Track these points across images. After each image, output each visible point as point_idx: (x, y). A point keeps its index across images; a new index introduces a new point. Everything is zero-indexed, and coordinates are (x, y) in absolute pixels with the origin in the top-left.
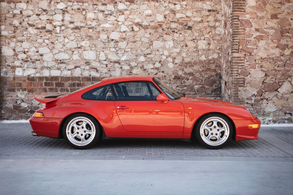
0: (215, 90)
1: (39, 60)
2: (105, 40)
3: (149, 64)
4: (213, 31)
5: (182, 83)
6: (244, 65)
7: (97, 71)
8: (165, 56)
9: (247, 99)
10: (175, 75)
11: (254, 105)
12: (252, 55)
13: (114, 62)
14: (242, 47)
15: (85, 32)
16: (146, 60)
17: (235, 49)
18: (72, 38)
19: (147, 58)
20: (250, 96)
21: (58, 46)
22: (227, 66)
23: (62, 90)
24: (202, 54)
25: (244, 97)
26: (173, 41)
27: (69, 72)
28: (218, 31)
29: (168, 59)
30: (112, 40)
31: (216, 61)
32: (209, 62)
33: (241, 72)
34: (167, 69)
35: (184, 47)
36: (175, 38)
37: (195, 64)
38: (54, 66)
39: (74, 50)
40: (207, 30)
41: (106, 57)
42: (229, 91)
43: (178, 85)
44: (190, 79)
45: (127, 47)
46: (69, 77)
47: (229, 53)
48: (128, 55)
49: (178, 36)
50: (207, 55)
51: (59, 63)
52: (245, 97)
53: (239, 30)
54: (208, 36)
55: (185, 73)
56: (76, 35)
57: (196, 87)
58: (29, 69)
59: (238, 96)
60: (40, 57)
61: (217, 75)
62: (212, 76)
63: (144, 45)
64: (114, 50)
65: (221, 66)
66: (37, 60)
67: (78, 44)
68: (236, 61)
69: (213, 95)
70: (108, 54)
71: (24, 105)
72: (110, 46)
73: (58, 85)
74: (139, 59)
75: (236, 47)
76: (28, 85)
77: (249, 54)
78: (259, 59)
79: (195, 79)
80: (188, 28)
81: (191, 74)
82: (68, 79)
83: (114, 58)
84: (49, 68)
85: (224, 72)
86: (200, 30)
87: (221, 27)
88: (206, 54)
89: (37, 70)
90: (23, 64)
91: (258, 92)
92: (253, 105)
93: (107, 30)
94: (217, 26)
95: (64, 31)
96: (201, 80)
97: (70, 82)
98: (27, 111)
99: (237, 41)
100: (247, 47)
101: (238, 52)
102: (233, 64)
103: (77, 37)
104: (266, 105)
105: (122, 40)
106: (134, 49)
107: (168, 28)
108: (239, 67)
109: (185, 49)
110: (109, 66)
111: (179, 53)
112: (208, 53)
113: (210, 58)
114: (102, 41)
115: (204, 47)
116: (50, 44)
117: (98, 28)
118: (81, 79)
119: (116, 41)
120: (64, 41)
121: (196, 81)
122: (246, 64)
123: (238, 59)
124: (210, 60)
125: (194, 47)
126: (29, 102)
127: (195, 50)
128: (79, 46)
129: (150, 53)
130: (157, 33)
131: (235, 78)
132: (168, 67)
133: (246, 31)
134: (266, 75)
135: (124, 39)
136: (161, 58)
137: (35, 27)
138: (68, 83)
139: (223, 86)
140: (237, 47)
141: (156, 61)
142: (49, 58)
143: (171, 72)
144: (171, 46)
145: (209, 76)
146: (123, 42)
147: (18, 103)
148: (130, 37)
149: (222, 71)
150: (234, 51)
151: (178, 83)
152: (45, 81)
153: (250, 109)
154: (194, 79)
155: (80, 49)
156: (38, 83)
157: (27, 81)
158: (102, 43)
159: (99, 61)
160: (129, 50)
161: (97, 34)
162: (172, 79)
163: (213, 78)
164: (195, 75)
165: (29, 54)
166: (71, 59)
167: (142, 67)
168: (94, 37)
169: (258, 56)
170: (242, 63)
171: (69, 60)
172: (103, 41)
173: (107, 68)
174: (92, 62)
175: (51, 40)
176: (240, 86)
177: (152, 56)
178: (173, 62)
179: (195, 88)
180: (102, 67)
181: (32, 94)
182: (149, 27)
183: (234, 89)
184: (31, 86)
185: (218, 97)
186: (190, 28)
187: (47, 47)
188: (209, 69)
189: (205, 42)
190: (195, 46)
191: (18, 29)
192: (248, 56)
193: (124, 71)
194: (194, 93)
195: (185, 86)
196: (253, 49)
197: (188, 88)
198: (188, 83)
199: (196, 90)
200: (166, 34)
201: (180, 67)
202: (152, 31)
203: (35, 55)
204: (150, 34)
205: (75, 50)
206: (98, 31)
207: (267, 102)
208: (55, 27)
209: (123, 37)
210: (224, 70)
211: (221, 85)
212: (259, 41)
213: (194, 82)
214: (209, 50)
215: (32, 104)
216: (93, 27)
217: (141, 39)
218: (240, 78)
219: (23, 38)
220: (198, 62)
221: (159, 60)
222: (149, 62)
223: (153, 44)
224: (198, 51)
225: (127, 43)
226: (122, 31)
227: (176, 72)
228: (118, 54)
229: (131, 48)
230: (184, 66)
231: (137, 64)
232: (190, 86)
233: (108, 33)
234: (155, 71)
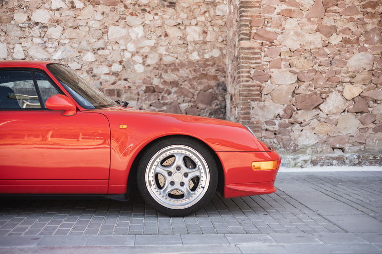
0: (215, 112)
2: (23, 24)
3: (101, 66)
4: (212, 10)
5: (159, 99)
6: (260, 63)
8: (130, 52)
9: (266, 122)
10: (147, 86)
11: (279, 133)
12: (273, 45)
14: (257, 30)
16: (97, 60)
17: (243, 34)
19: (97, 55)
20: (272, 117)
22: (233, 67)
24: (194, 50)
25: (261, 119)
26: (144, 26)
28: (220, 10)
29: (134, 58)
30: (37, 24)
31: (218, 61)
32: (205, 64)
33: (255, 74)
34: (132, 76)
35: (163, 37)
36: (147, 22)
37: (181, 67)
40: (202, 8)
41: (25, 53)
42: (236, 110)
43: (151, 102)
44: (173, 91)
45: (62, 37)
47: (235, 43)
48: (65, 50)
49: (152, 19)
50: (202, 51)
52: (262, 120)
54: (203, 19)
55: (165, 83)
57: (184, 106)
59: (249, 118)
61: (219, 85)
62: (210, 87)
63: (93, 33)
64: (39, 40)
65: (225, 70)
68: (246, 56)
70: (28, 49)
72: (32, 33)
74: (85, 56)
75: (245, 30)
77: (268, 43)
78: (287, 52)
79: (182, 93)
80: (168, 4)
81: (174, 84)
83: (39, 54)
85: (230, 78)
86: (189, 8)
87: (225, 5)
88: (200, 50)
91: (285, 111)
92: (277, 133)
93: (26, 7)
94: (219, 2)
96: (192, 93)
99: (247, 18)
100: (265, 30)
101: (249, 39)
102: (241, 60)
104: (300, 133)
105: (54, 24)
106: (74, 41)
107: (134, 5)
108: (252, 66)
109: (164, 41)
111: (154, 48)
112: (203, 48)
113: (207, 56)
114: (18, 26)
115: (197, 38)
119: (43, 25)
121: (182, 96)
122: (264, 61)
123: (250, 51)
124: (208, 60)
125: (179, 38)
127: (181, 42)
129: (103, 46)
130: (115, 12)
131: (244, 86)
132: (134, 71)
133: (263, 2)
134: (299, 80)
135: (58, 22)
136: (123, 57)
139: (228, 103)
140: (247, 30)
141: (114, 62)
143: (141, 79)
144: (140, 36)
145: (205, 87)
146: (55, 27)
148: (68, 18)
149: (227, 79)
150: (242, 36)
151: (153, 98)
153: (272, 141)
154: (180, 92)
158: (19, 29)
160: (67, 41)
161: (9, 13)
162: (141, 93)
163: (212, 90)
164: (181, 85)
167: (89, 72)
168: (4, 18)
169: (285, 46)
170: (256, 58)
172: (20, 25)
176: (253, 100)
177: (106, 52)
178: (144, 64)
179: (181, 108)
182: (101, 2)
183: (243, 104)
186: (172, 5)
188: (205, 76)
189: (198, 29)
190: (181, 35)
192: (267, 46)
195: (164, 104)
196: (277, 34)
197: (170, 108)
198: (169, 99)
199: (183, 111)
200: (132, 14)
201: (155, 71)
202: (108, 10)
204: (103, 14)
206: (11, 7)
207: (301, 129)
209: (56, 19)
210: (229, 76)
211: (226, 102)
212: (286, 20)
213: (180, 98)
214: (205, 43)
217: (87, 23)
218: (254, 86)
220: (186, 63)
221: (119, 60)
222: (102, 62)
223: (108, 31)
224: (186, 44)
225: (62, 29)
226: (53, 8)
227: (149, 79)
228: (46, 48)
229: (70, 39)
230: (163, 69)
231: (80, 66)
232: (173, 104)
233: (30, 12)
234: (113, 79)
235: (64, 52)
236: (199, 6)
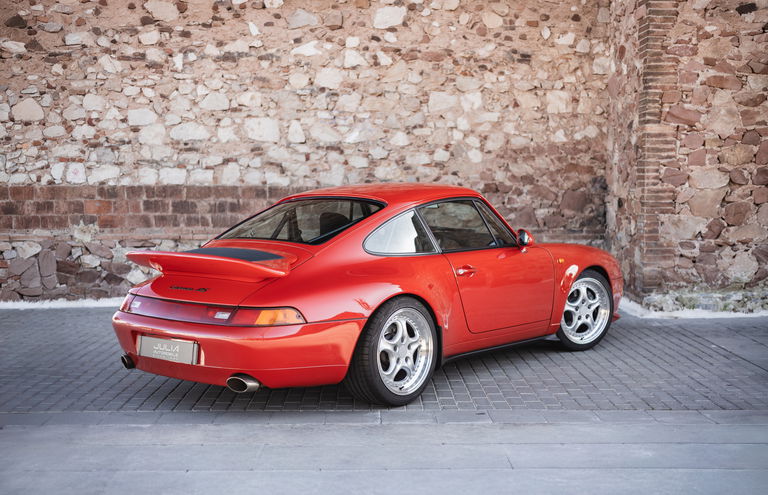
0: (589, 222)
1: (129, 142)
2: (302, 89)
3: (418, 154)
4: (586, 66)
5: (504, 203)
6: (674, 157)
7: (283, 171)
8: (461, 131)
9: (682, 244)
10: (486, 182)
11: (701, 261)
12: (695, 130)
13: (328, 148)
14: (670, 107)
15: (251, 68)
16: (411, 144)
17: (650, 114)
18: (216, 83)
19: (412, 137)
20: (690, 237)
21: (180, 105)
22: (625, 157)
23: (190, 222)
24: (558, 128)
25: (674, 239)
26: (482, 91)
27: (210, 173)
28: (599, 66)
29: (467, 140)
30: (323, 90)
31: (594, 144)
32: (575, 149)
33: (667, 173)
34: (465, 167)
35: (511, 108)
36: (488, 85)
37: (538, 154)
38: (170, 158)
39: (221, 115)
40: (571, 63)
41: (304, 134)
42: (630, 223)
44: (525, 191)
45: (361, 109)
46: (209, 188)
47: (631, 123)
48: (364, 129)
49: (495, 80)
50: (571, 129)
51: (181, 150)
52: (676, 241)
53: (661, 64)
54: (572, 79)
55: (514, 177)
56: (226, 76)
57: (541, 213)
58: (103, 166)
59: (656, 239)
60: (132, 134)
61: (595, 181)
62: (582, 184)
63: (405, 102)
64: (326, 115)
65: (605, 158)
66: (123, 142)
67: (230, 101)
68: (653, 146)
69: (584, 234)
70: (310, 127)
71: (91, 261)
72: (316, 104)
73: (178, 207)
74: (394, 138)
75: (653, 108)
76: (100, 208)
77: (686, 127)
78: (714, 140)
79: (538, 192)
80: (520, 58)
81: (528, 179)
82: (205, 192)
83: (327, 137)
84: (156, 164)
85: (616, 173)
86: (552, 63)
87: (608, 57)
88: (568, 127)
89: (125, 169)
90: (87, 154)
91: (709, 227)
92: (697, 260)
93: (307, 64)
94: (597, 53)
95: (195, 64)
96: (554, 193)
97: (212, 200)
98: (99, 276)
99: (657, 91)
100: (683, 108)
101: (659, 122)
102: (646, 153)
103: (229, 82)
104: (731, 260)
105: (349, 89)
106: (378, 115)
107: (469, 59)
108: (662, 161)
109: (512, 112)
110: (313, 157)
111: (497, 125)
112: (572, 124)
113: (578, 136)
114: (294, 93)
115: (563, 108)
116: (158, 101)
117: (283, 59)
118: (240, 192)
119: (332, 92)
120: (194, 93)
121: (539, 198)
122: (680, 152)
123: (660, 139)
124: (579, 142)
125: (536, 109)
126: (104, 254)
127: (539, 115)
128: (234, 105)
129: (421, 123)
130: (440, 71)
131: (650, 191)
132: (467, 160)
133: (681, 66)
134: (731, 182)
135: (354, 87)
136: (450, 138)
137: (118, 54)
138: (205, 204)
139: (612, 209)
140: (656, 108)
141: (436, 146)
142: (156, 136)
143: (477, 173)
144: (476, 106)
145: (574, 184)
146: (349, 94)
147: (75, 257)
148: (368, 80)
149: (609, 172)
150: (648, 117)
151: (495, 202)
152: (144, 198)
153: (690, 271)
154: (536, 192)
155: (237, 114)
156: (127, 204)
157: (98, 198)
158: (296, 97)
159: (288, 146)
160: (367, 115)
161: (281, 74)
163: (585, 188)
164: (538, 181)
165: (101, 125)
166: (214, 139)
167: (400, 161)
168: (275, 81)
169: (712, 131)
170: (669, 150)
171: (209, 143)
172: (298, 92)
173: (309, 162)
174: (269, 147)
175: (161, 90)
176: (663, 212)
177: (425, 131)
178: (482, 149)
179: (537, 216)
180: (297, 161)
181: (112, 232)
182: (419, 55)
183: (648, 218)
184: (109, 210)
185: (597, 238)
186: (526, 58)
187: (150, 107)
188: (574, 167)
189: (565, 95)
190: (539, 105)
191: (73, 61)
192: (685, 132)
193: (354, 170)
194: (536, 228)
195: (512, 210)
196: (700, 113)
197: (521, 216)
198: (519, 202)
199: (541, 222)
200: (464, 74)
201: (498, 160)
202: (427, 66)
203: (117, 129)
204: (421, 74)
205: (223, 115)
206: (285, 65)
207: (734, 254)
208: (171, 56)
209: (351, 82)
210: (615, 169)
211: (605, 207)
212: (714, 92)
213: (536, 201)
214: (575, 116)
215: (112, 257)
216: (272, 55)
217: (397, 88)
218: (664, 191)
219: (87, 82)
220: (546, 147)
221: (445, 143)
222: (419, 147)
223: (428, 100)
224: (546, 119)
225: (360, 97)
226: (347, 66)
227: (489, 173)
228: (336, 125)
229: (371, 112)
230: (511, 157)
231: (387, 153)
232: (525, 210)
233: (312, 72)
234: (435, 172)
235: (363, 133)
236: (567, 60)
